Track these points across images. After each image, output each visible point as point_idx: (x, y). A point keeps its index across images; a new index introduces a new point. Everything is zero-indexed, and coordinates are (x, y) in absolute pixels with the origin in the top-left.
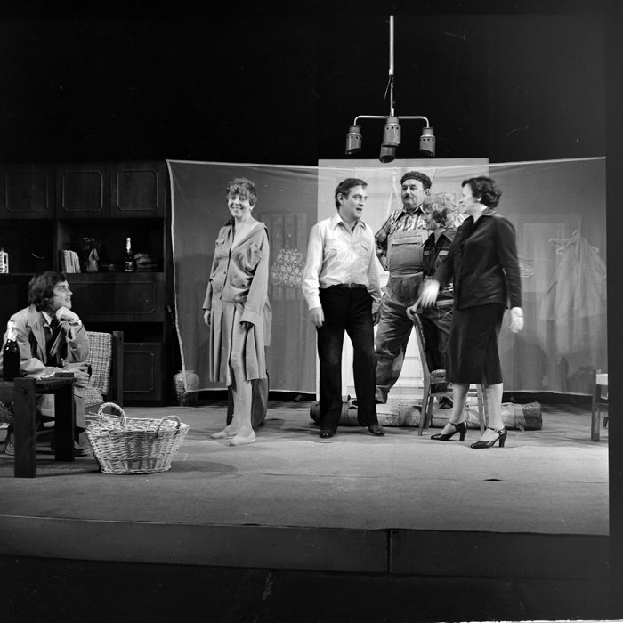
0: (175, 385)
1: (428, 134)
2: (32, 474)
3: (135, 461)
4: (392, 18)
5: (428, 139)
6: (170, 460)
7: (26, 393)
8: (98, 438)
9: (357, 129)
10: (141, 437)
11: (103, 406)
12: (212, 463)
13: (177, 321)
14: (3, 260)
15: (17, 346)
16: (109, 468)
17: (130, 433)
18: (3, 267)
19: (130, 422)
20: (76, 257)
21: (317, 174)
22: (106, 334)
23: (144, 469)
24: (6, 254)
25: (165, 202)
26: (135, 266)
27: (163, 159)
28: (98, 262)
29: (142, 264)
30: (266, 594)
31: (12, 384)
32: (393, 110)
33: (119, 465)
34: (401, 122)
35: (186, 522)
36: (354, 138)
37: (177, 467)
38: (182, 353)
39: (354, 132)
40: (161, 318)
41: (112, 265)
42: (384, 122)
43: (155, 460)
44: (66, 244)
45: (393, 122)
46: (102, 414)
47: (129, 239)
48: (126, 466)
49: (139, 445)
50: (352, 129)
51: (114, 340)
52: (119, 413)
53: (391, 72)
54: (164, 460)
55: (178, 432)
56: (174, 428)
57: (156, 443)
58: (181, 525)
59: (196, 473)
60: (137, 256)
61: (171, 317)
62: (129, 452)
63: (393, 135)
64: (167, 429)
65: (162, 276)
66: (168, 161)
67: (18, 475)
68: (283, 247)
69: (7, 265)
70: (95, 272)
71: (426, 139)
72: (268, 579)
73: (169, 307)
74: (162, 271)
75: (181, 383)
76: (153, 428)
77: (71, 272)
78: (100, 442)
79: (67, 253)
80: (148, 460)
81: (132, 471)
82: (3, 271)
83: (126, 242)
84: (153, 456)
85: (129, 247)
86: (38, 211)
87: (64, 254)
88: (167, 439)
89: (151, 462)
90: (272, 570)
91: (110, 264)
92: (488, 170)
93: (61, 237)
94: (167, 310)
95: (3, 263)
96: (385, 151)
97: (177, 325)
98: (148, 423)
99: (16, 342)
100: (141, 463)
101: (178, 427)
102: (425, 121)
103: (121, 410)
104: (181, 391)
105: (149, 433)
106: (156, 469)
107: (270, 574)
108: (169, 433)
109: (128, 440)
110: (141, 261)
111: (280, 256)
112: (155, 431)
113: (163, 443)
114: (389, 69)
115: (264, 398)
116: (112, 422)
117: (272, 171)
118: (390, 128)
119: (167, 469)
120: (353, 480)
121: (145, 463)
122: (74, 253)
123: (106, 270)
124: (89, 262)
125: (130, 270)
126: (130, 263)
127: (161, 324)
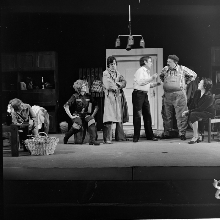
0: (60, 127)
1: (142, 41)
2: (17, 156)
4: (130, 6)
7: (14, 129)
9: (119, 40)
25: (55, 65)
26: (45, 87)
28: (33, 86)
29: (47, 86)
30: (95, 187)
31: (10, 127)
32: (131, 33)
34: (134, 37)
35: (69, 167)
36: (118, 42)
39: (118, 41)
40: (55, 104)
41: (37, 87)
42: (128, 37)
44: (21, 80)
45: (131, 37)
47: (43, 78)
50: (117, 39)
52: (45, 136)
53: (130, 20)
58: (68, 168)
60: (46, 84)
61: (58, 104)
63: (131, 42)
65: (54, 90)
67: (13, 156)
68: (95, 80)
70: (31, 89)
71: (142, 43)
72: (96, 183)
73: (57, 100)
74: (54, 88)
75: (62, 126)
77: (23, 89)
79: (22, 83)
85: (43, 81)
86: (11, 69)
90: (97, 181)
93: (19, 78)
96: (128, 47)
102: (141, 37)
104: (62, 128)
107: (96, 182)
110: (47, 85)
111: (94, 82)
114: (129, 19)
118: (130, 39)
120: (121, 154)
122: (24, 83)
123: (35, 88)
124: (29, 86)
125: (43, 88)
126: (43, 86)
127: (55, 106)
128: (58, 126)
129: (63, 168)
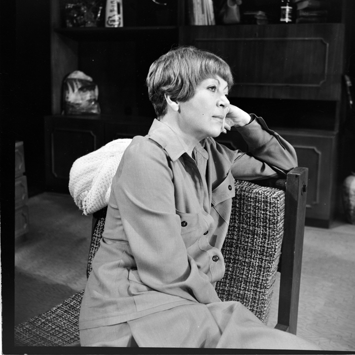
14: (116, 8)
18: (116, 17)
26: (293, 14)
28: (242, 9)
29: (305, 10)
40: (335, 95)
41: (260, 13)
61: (348, 94)
69: (121, 15)
70: (235, 24)
73: (347, 78)
74: (339, 21)
77: (201, 24)
82: (116, 25)
91: (257, 10)
94: (344, 82)
95: (116, 13)
110: (305, 4)
123: (252, 20)
124: (227, 7)
125: (287, 20)
126: (288, 8)
127: (333, 104)
128: (342, 192)
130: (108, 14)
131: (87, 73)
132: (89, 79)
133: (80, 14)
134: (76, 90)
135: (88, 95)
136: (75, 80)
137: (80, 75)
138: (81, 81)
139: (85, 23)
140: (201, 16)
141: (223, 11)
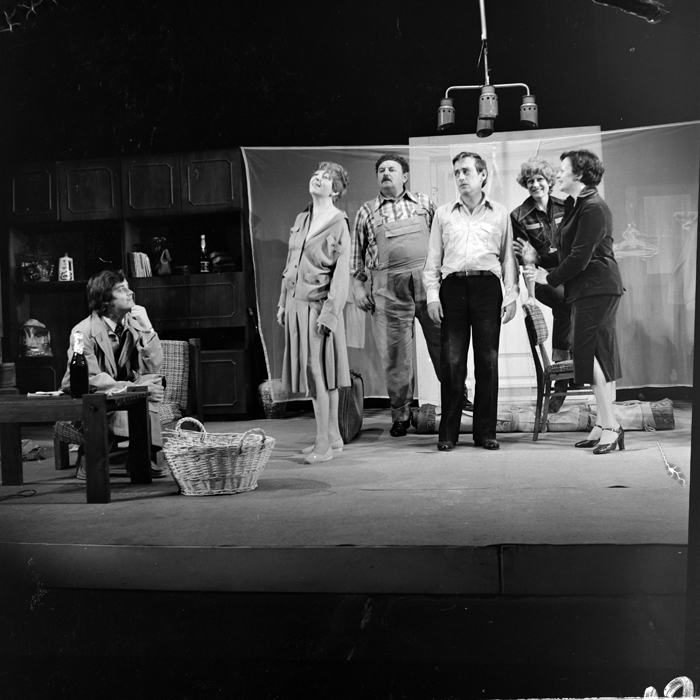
0: (260, 395)
1: (529, 102)
2: (105, 499)
3: (217, 480)
5: (529, 108)
6: (256, 478)
7: (96, 410)
8: (176, 456)
9: (449, 101)
10: (222, 453)
11: (181, 422)
12: (302, 480)
13: (259, 325)
14: (68, 266)
15: (84, 360)
16: (189, 488)
17: (211, 450)
18: (68, 274)
19: (211, 437)
20: (146, 258)
21: (408, 154)
22: (182, 342)
23: (228, 489)
24: (71, 260)
25: (241, 193)
26: (210, 266)
27: (236, 146)
28: (171, 264)
29: (218, 263)
30: (364, 622)
31: (80, 401)
32: (488, 78)
33: (200, 485)
34: (497, 91)
35: (273, 545)
36: (446, 112)
37: (264, 486)
38: (267, 359)
39: (446, 105)
40: (243, 322)
41: (186, 267)
42: (479, 92)
43: (239, 478)
44: (136, 245)
45: (488, 92)
46: (180, 430)
47: (203, 237)
48: (208, 486)
49: (221, 463)
50: (444, 102)
51: (191, 348)
52: (199, 429)
53: (484, 36)
54: (249, 478)
55: (263, 447)
56: (259, 443)
57: (239, 459)
58: (270, 549)
59: (286, 491)
60: (213, 255)
61: (253, 321)
62: (210, 470)
63: (489, 106)
64: (251, 444)
65: (240, 276)
66: (243, 148)
67: (91, 500)
69: (72, 272)
70: (167, 275)
71: (527, 109)
72: (366, 605)
73: (250, 310)
74: (241, 271)
75: (268, 393)
76: (236, 443)
77: (141, 276)
78: (179, 461)
79: (137, 255)
80: (232, 479)
81: (215, 492)
82: (68, 279)
83: (201, 239)
84: (237, 474)
85: (203, 247)
86: (103, 210)
87: (133, 257)
88: (252, 456)
89: (235, 481)
90: (371, 595)
91: (184, 265)
92: (600, 139)
93: (129, 239)
94: (248, 312)
95: (68, 269)
96: (482, 125)
97: (260, 329)
98: (231, 438)
99: (83, 355)
100: (224, 483)
101: (263, 441)
102: (525, 88)
103: (201, 425)
104: (268, 402)
105: (232, 449)
106: (241, 488)
107: (369, 600)
108: (253, 448)
109: (209, 458)
110: (218, 259)
112: (238, 447)
113: (247, 460)
114: (481, 33)
115: (359, 407)
116: (190, 439)
117: (357, 154)
118: (485, 98)
119: (253, 488)
120: (459, 492)
121: (228, 482)
122: (144, 256)
123: (180, 272)
124: (160, 263)
125: (206, 271)
126: (206, 263)
127: (242, 329)
128: (256, 394)
129: (253, 549)
130: (61, 270)
131: (40, 321)
132: (43, 326)
133: (37, 271)
134: (32, 335)
135: (42, 340)
136: (31, 326)
137: (35, 322)
138: (35, 327)
139: (40, 278)
140: (141, 270)
141: (157, 266)
